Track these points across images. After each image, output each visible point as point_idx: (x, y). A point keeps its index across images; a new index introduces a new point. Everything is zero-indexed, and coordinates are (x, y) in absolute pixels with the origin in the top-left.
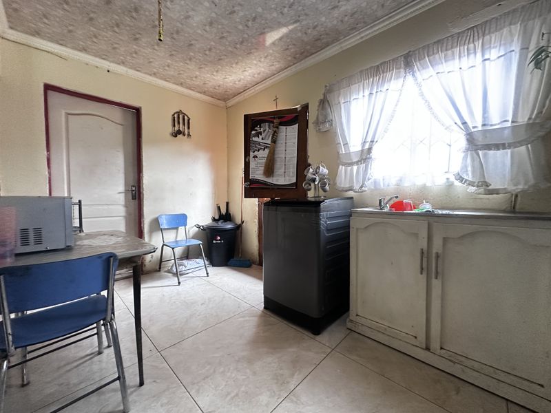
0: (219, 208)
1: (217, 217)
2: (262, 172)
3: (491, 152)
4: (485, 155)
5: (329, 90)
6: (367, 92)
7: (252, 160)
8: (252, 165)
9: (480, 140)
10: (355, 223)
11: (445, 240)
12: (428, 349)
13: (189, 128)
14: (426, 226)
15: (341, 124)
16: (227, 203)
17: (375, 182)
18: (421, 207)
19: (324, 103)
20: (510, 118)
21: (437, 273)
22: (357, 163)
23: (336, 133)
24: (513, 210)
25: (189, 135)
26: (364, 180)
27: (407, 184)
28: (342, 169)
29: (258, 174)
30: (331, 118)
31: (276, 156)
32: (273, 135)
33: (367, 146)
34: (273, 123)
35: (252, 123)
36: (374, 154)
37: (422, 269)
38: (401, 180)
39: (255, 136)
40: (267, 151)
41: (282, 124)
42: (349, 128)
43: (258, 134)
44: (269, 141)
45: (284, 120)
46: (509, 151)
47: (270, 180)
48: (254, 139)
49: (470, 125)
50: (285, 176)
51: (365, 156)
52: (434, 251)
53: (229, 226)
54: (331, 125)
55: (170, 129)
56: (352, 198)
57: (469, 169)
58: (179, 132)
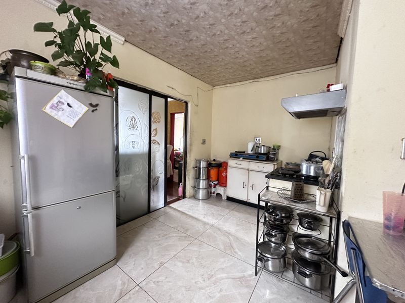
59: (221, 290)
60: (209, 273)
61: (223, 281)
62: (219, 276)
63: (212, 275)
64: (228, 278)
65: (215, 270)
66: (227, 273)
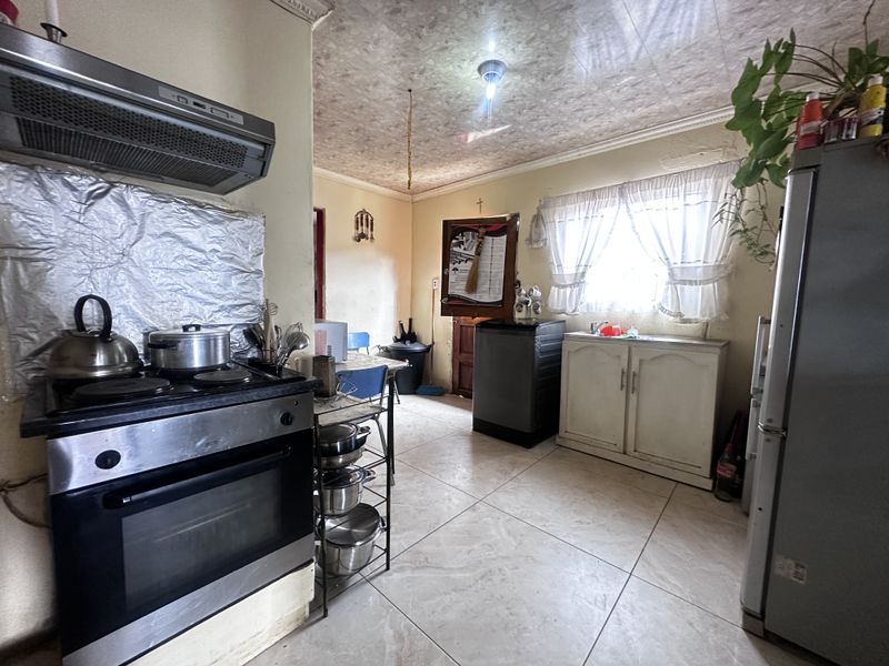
0: (402, 325)
1: (399, 337)
2: (463, 287)
3: (687, 287)
4: (682, 290)
5: (543, 206)
6: (583, 214)
7: (451, 272)
8: (452, 279)
9: (679, 276)
10: (566, 346)
11: (641, 361)
12: (625, 453)
13: (372, 230)
14: (627, 349)
15: (556, 244)
16: (411, 320)
17: (588, 305)
18: (629, 332)
19: (538, 219)
20: (702, 258)
21: (633, 388)
22: (570, 286)
23: (549, 251)
24: (704, 338)
25: (372, 238)
26: (576, 304)
27: (618, 309)
28: (554, 290)
29: (458, 288)
30: (544, 237)
31: (481, 269)
32: (478, 246)
33: (581, 270)
34: (477, 231)
35: (453, 230)
36: (587, 278)
37: (622, 386)
38: (612, 305)
39: (456, 245)
40: (470, 264)
41: (487, 234)
42: (563, 250)
43: (460, 244)
44: (473, 252)
45: (490, 229)
46: (700, 287)
47: (472, 297)
48: (455, 249)
49: (672, 261)
50: (490, 293)
51: (578, 281)
52: (633, 370)
53: (417, 348)
54: (545, 244)
55: (353, 232)
56: (564, 321)
57: (670, 300)
58: (363, 236)
59: (469, 552)
60: (489, 583)
61: (461, 566)
62: (467, 575)
63: (482, 578)
64: (450, 569)
65: (474, 589)
66: (448, 578)
